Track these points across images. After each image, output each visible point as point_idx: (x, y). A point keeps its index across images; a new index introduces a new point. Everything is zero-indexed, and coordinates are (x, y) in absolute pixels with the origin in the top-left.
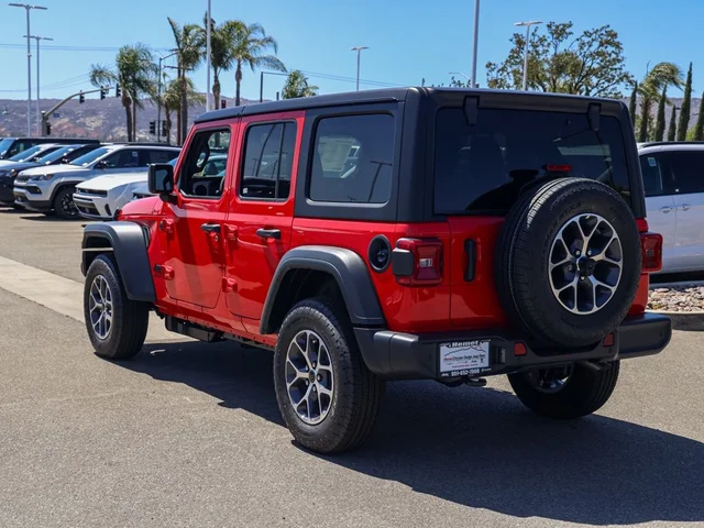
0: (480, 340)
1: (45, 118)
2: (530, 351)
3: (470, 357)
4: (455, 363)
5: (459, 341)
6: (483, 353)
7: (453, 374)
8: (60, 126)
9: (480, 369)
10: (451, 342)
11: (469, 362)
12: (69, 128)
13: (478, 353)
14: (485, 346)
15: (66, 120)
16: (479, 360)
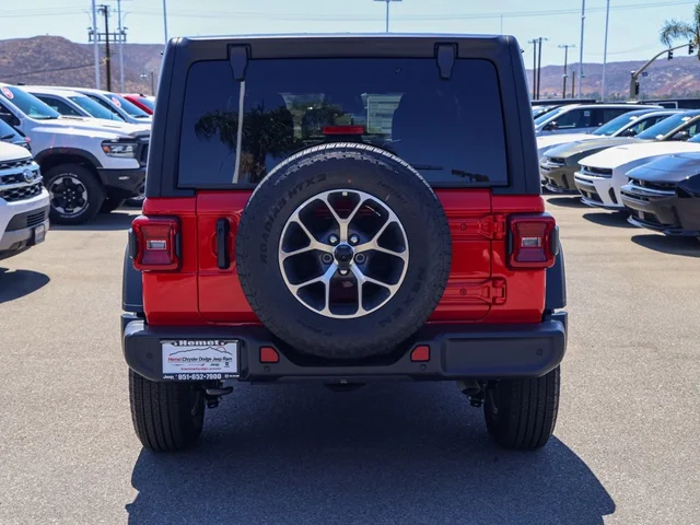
0: (223, 339)
1: (634, 78)
2: (282, 357)
3: (208, 360)
4: (186, 365)
5: (188, 340)
6: (228, 356)
7: (180, 377)
8: (684, 83)
9: (223, 374)
10: (178, 340)
11: (207, 365)
12: (693, 86)
13: (221, 355)
14: (232, 347)
15: (691, 77)
16: (222, 364)
